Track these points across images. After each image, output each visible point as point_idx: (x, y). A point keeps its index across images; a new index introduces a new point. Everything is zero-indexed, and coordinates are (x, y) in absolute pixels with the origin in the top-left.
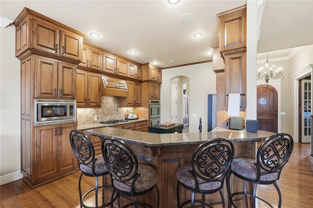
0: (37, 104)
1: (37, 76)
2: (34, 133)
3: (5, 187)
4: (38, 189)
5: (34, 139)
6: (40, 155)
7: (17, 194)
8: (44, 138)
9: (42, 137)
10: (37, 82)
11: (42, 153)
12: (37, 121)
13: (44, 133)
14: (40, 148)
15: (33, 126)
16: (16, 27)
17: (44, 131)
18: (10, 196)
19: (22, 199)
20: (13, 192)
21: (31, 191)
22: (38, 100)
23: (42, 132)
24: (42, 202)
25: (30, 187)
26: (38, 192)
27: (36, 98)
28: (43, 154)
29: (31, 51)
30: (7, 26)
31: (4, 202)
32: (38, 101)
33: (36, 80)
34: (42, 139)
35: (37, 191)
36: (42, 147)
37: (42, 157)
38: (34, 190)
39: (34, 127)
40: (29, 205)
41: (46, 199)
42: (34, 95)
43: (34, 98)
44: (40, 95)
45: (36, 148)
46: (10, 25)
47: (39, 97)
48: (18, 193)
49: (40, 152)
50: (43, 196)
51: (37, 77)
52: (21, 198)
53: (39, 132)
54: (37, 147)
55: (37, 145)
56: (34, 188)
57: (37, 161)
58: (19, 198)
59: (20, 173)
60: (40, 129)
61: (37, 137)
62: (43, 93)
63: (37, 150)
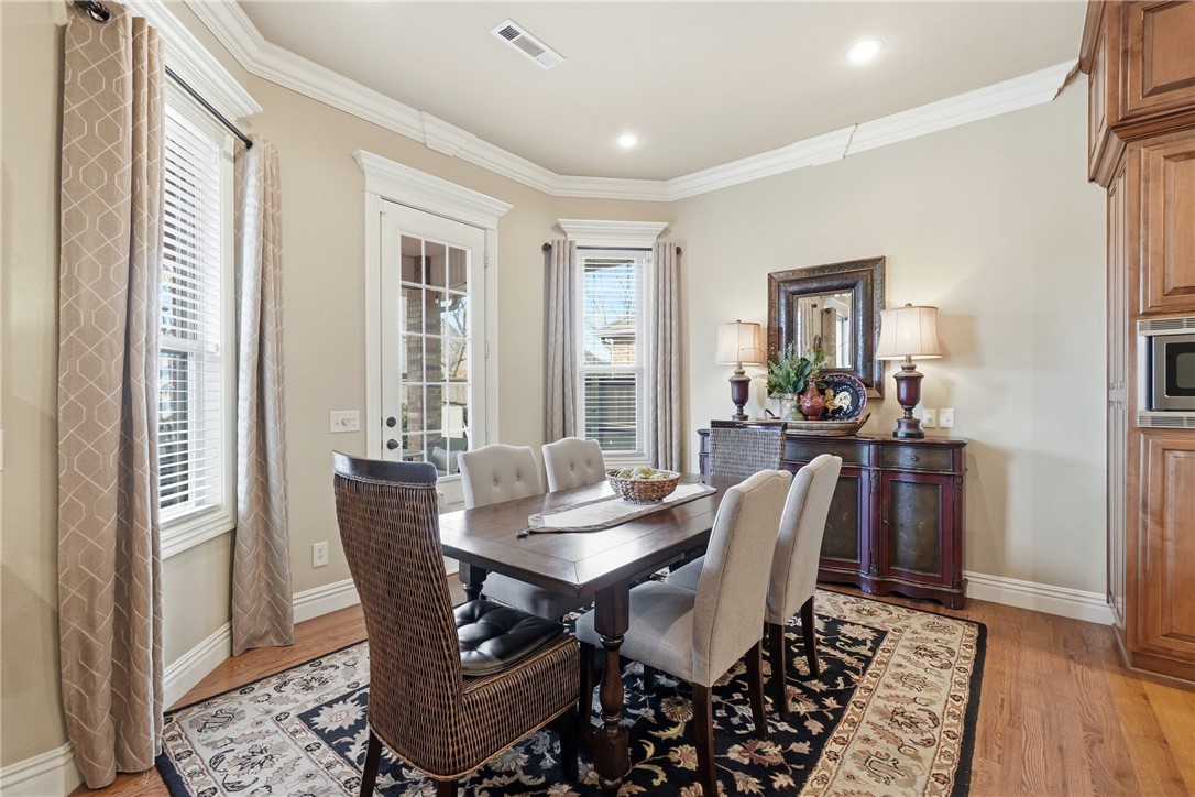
0: (1150, 338)
1: (1146, 222)
2: (1132, 452)
3: (1050, 623)
4: (1147, 686)
5: (1133, 480)
6: (1162, 551)
7: (1071, 658)
8: (1182, 485)
9: (1171, 478)
10: (1146, 250)
11: (1170, 546)
12: (1150, 407)
13: (1178, 463)
14: (1162, 523)
15: (1130, 427)
16: (1090, 74)
17: (1182, 454)
18: (1050, 652)
19: (1080, 678)
20: (1065, 646)
21: (1119, 679)
22: (1152, 322)
23: (1170, 456)
24: (1142, 733)
25: (1121, 664)
26: (1145, 697)
27: (1146, 314)
28: (1177, 553)
29: (1122, 134)
30: (1060, 91)
31: (1028, 654)
32: (1154, 326)
33: (1142, 241)
34: (1171, 485)
35: (1142, 688)
36: (1169, 519)
37: (1170, 563)
38: (1131, 681)
39: (1134, 431)
40: (1090, 710)
41: (1163, 734)
42: (1134, 304)
43: (1134, 315)
44: (1162, 300)
45: (1141, 514)
46: (1070, 79)
47: (1159, 309)
48: (1076, 658)
49: (1163, 539)
50: (1155, 718)
51: (1147, 229)
52: (1076, 676)
53: (1154, 452)
54: (1145, 512)
55: (1145, 504)
56: (1137, 676)
57: (1145, 571)
58: (1070, 671)
59: (1105, 603)
60: (1160, 442)
61: (1146, 473)
62: (1176, 291)
63: (1145, 527)
